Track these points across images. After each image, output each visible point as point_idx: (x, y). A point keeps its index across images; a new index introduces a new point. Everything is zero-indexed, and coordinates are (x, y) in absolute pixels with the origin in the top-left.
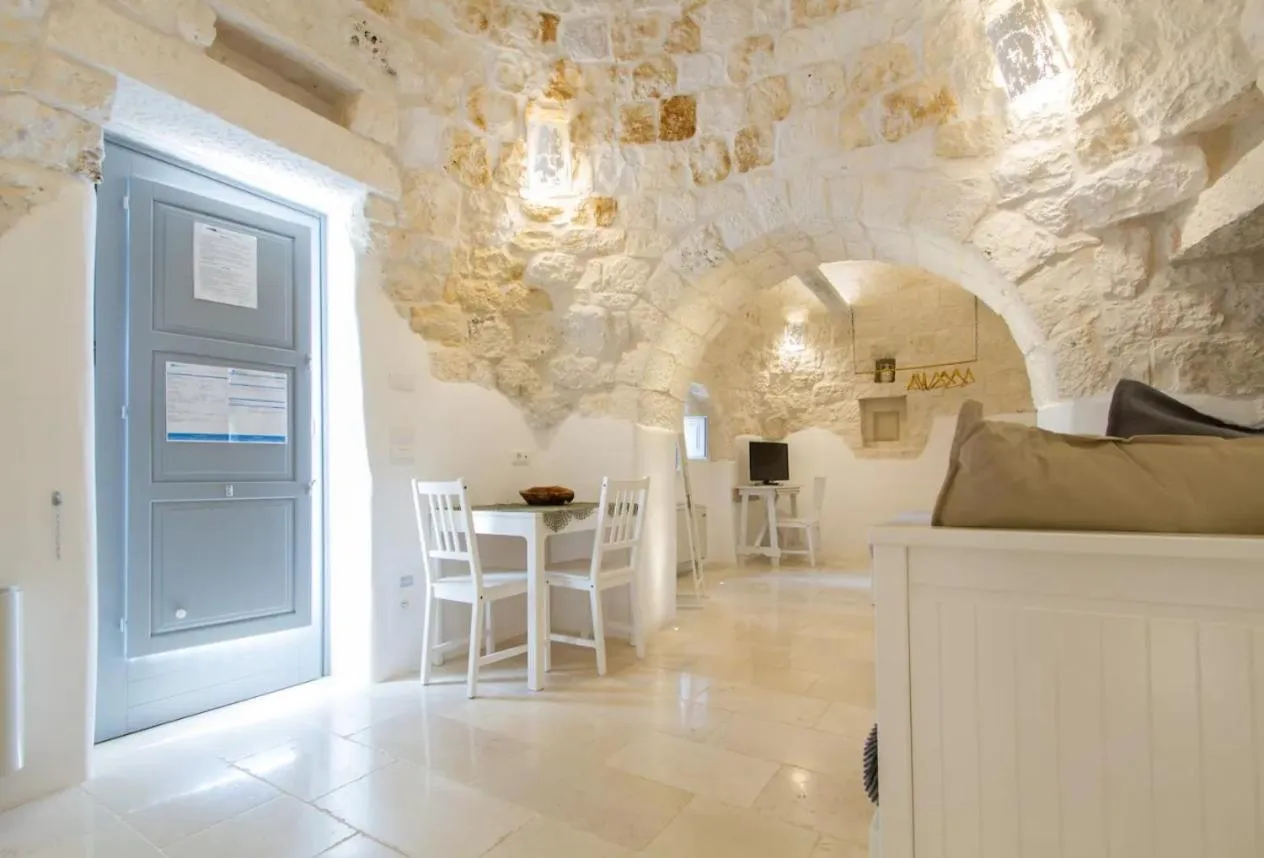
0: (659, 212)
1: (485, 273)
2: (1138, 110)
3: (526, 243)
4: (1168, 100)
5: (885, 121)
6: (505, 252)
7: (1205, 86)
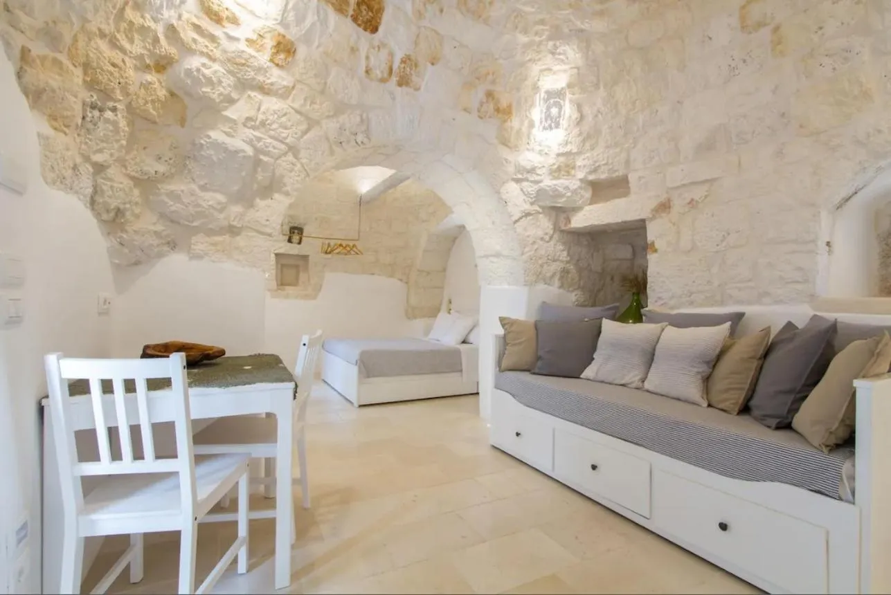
0: (329, 81)
1: (127, 46)
2: (579, 163)
3: (188, 35)
4: (594, 165)
5: (482, 104)
6: (160, 29)
7: (611, 167)
